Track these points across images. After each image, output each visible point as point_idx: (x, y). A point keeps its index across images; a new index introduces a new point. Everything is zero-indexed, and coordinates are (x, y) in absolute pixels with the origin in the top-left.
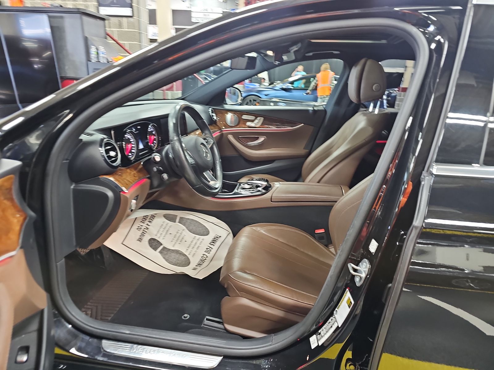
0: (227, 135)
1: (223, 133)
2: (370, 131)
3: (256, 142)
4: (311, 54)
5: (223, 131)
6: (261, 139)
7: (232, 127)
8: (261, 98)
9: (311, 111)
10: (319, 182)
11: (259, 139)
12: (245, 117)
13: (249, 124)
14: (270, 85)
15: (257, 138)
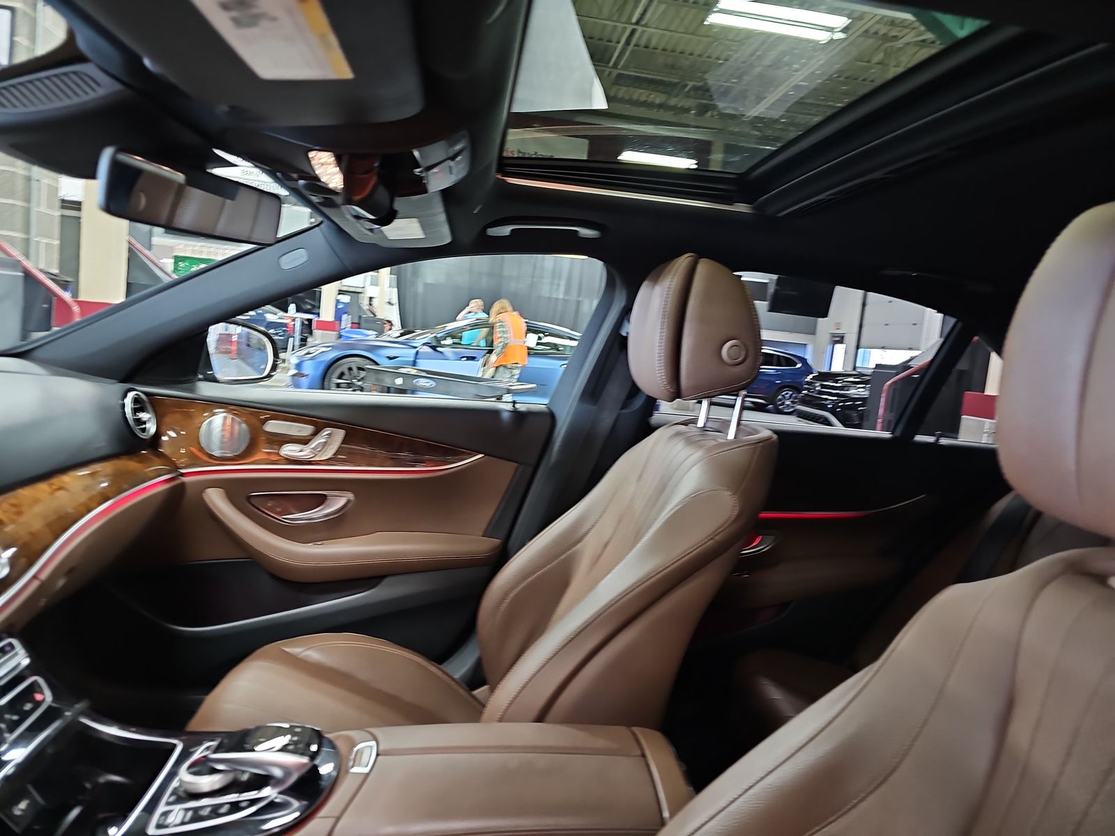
0: (203, 491)
1: (183, 485)
2: (726, 507)
3: (317, 514)
4: (506, 230)
5: (183, 475)
6: (338, 502)
7: (223, 460)
8: (377, 364)
9: (506, 416)
10: (541, 718)
11: (327, 502)
12: (273, 426)
13: (289, 450)
14: (402, 335)
15: (321, 500)
